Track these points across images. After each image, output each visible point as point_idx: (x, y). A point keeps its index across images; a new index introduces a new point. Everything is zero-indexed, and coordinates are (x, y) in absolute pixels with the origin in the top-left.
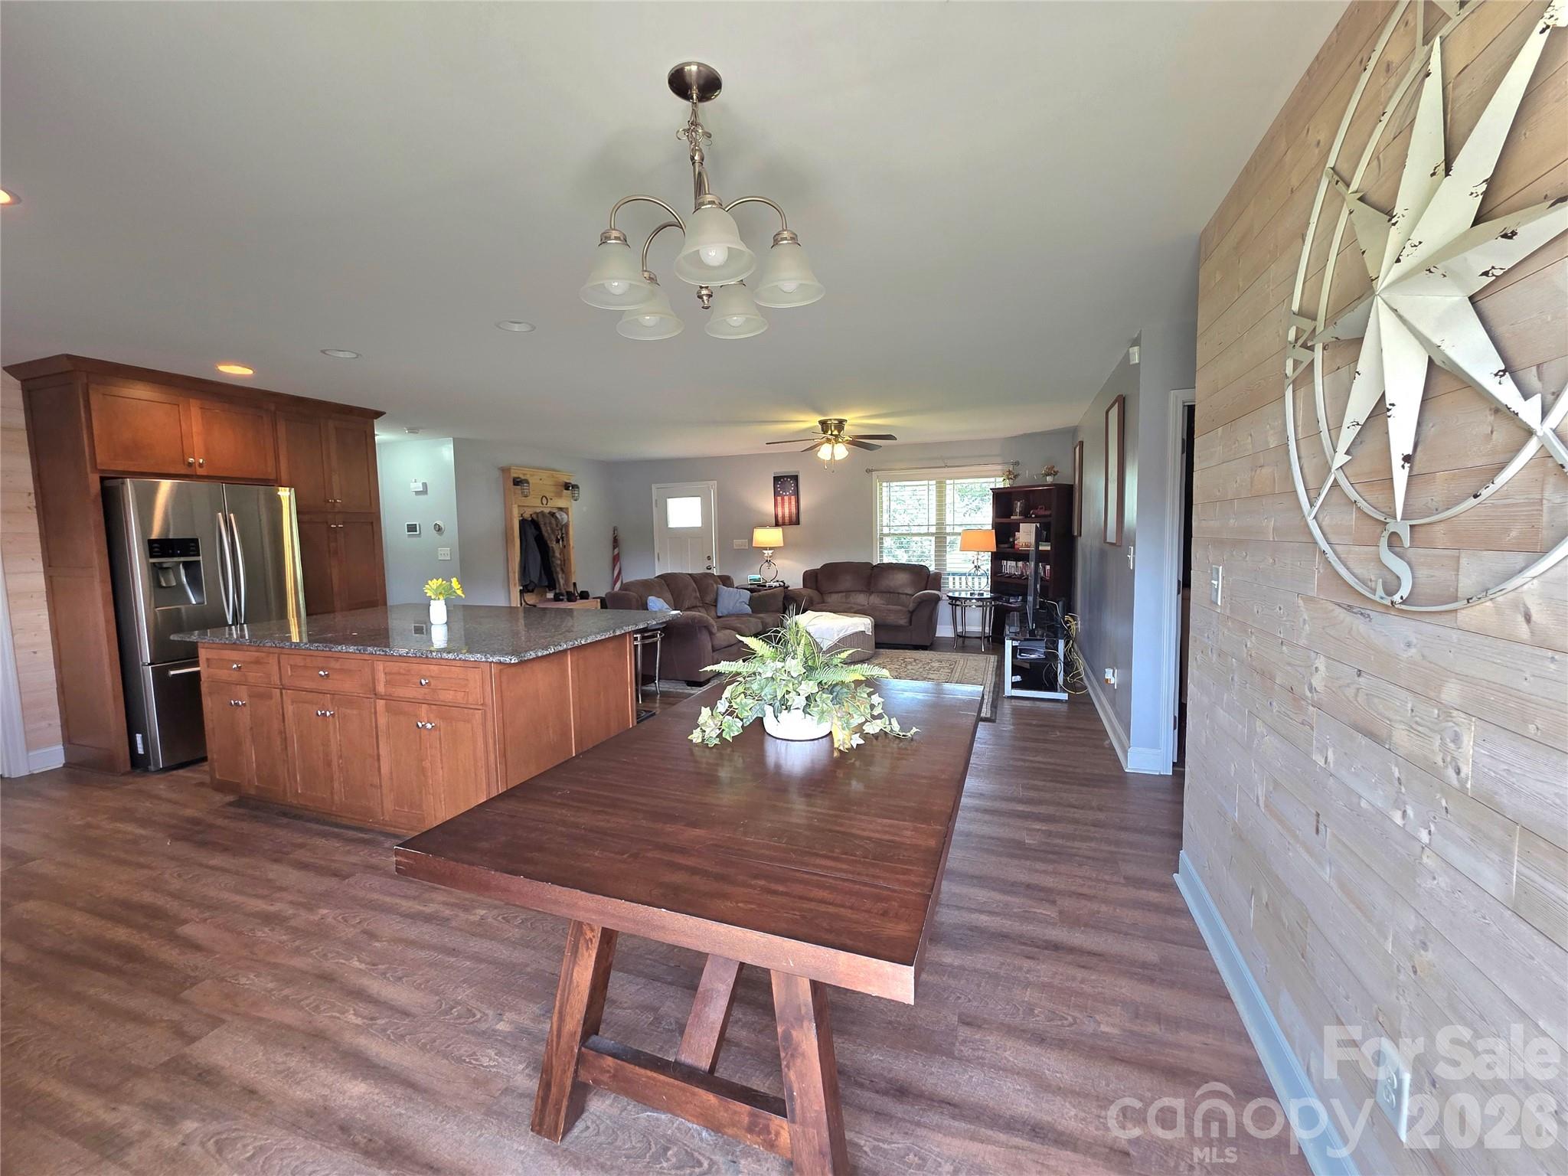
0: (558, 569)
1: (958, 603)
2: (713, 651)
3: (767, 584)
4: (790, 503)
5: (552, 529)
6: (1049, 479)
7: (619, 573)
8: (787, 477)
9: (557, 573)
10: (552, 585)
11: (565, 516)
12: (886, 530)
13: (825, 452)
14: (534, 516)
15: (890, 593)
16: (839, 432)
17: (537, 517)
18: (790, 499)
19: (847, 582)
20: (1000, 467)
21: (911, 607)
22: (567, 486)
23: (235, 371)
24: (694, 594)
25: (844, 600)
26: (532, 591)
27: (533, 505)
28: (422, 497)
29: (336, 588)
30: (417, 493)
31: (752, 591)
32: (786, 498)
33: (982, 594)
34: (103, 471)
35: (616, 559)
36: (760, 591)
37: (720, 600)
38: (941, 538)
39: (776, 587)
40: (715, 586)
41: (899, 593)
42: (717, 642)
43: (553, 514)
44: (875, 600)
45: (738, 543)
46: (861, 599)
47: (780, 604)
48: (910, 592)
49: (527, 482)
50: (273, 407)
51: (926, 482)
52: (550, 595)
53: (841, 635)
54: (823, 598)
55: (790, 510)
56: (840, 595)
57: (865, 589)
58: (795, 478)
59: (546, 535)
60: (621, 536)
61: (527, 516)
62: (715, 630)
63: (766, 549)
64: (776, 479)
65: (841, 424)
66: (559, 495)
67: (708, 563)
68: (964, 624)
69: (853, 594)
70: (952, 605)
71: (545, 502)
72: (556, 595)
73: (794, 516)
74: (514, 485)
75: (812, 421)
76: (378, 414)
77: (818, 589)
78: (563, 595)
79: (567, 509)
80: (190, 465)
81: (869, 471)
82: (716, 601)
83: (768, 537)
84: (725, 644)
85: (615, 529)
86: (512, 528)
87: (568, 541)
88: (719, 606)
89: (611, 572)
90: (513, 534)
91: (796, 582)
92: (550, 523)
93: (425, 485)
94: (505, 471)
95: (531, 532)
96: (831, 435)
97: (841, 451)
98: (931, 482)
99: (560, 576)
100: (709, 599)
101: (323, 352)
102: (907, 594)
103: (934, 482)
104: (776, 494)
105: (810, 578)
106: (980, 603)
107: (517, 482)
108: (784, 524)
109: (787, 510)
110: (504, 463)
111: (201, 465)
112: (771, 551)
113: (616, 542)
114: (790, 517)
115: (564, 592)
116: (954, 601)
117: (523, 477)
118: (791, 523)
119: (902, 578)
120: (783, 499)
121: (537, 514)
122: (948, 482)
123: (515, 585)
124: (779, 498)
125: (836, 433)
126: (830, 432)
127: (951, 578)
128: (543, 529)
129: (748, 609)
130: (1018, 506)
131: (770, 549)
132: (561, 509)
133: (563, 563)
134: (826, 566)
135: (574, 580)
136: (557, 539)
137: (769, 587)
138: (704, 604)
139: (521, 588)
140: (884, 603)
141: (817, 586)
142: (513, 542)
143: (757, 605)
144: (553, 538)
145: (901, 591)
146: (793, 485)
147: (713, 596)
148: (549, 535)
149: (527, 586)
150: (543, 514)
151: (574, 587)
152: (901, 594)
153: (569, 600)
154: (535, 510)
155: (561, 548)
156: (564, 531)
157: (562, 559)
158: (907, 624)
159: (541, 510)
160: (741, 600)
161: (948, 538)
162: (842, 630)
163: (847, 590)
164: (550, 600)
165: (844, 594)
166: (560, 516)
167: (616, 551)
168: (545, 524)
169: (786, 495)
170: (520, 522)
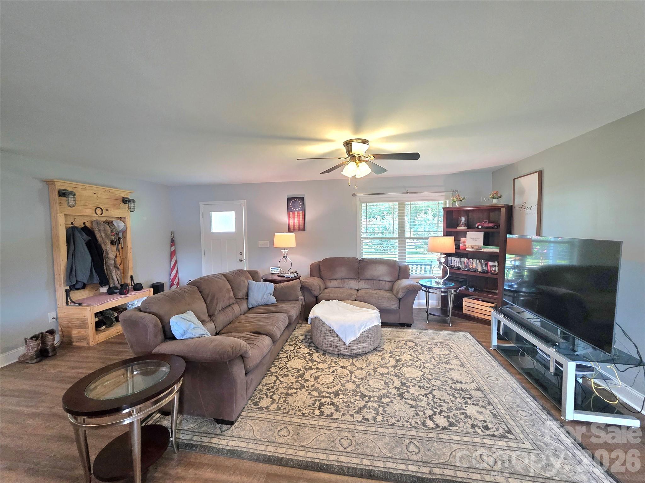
0: (112, 268)
2: (246, 374)
3: (286, 275)
4: (299, 216)
6: (495, 201)
7: (176, 263)
8: (297, 198)
9: (110, 271)
10: (104, 280)
11: (122, 224)
12: (364, 235)
13: (348, 170)
14: (88, 225)
15: (374, 280)
17: (92, 224)
18: (299, 213)
19: (342, 272)
20: (444, 194)
22: (125, 201)
24: (227, 296)
25: (341, 286)
26: (83, 288)
27: (84, 214)
31: (274, 282)
32: (296, 213)
35: (173, 254)
36: (281, 282)
37: (251, 294)
38: (402, 240)
39: (292, 279)
40: (246, 282)
42: (250, 364)
43: (108, 223)
44: (362, 285)
45: (261, 243)
46: (353, 284)
47: (299, 294)
48: (388, 279)
49: (73, 194)
51: (392, 203)
52: (104, 290)
54: (325, 285)
55: (298, 221)
56: (338, 281)
58: (302, 199)
59: (100, 240)
60: (177, 240)
61: (79, 223)
63: (284, 249)
64: (289, 200)
66: (116, 207)
67: (240, 257)
69: (347, 281)
70: (426, 292)
71: (99, 211)
72: (110, 289)
73: (301, 226)
74: (60, 196)
77: (321, 277)
78: (117, 288)
79: (125, 218)
81: (354, 195)
82: (247, 295)
83: (285, 240)
85: (172, 233)
86: (57, 236)
87: (125, 243)
88: (250, 298)
89: (169, 265)
90: (58, 241)
91: (304, 271)
92: (105, 230)
94: (50, 183)
95: (81, 238)
97: (364, 170)
98: (394, 203)
99: (114, 274)
100: (241, 294)
102: (385, 281)
103: (397, 203)
104: (289, 209)
105: (316, 270)
107: (63, 194)
108: (295, 230)
109: (296, 220)
110: (49, 178)
112: (287, 250)
113: (173, 242)
114: (299, 226)
115: (118, 285)
116: (426, 289)
117: (70, 189)
118: (300, 230)
119: (380, 271)
120: (294, 213)
121: (92, 222)
122: (406, 203)
123: (60, 285)
124: (291, 213)
128: (98, 235)
129: (273, 300)
130: (463, 220)
131: (286, 248)
132: (120, 218)
133: (118, 262)
134: (326, 260)
135: (131, 274)
136: (113, 243)
137: (287, 277)
138: (238, 300)
139: (68, 288)
140: (370, 287)
141: (320, 275)
142: (58, 247)
143: (281, 296)
144: (108, 242)
145: (381, 279)
146: (301, 204)
147: (244, 291)
148: (103, 239)
149: (74, 285)
150: (98, 223)
151: (129, 281)
152: (381, 281)
153: (121, 294)
154: (88, 219)
155: (118, 249)
156: (121, 235)
157: (118, 260)
158: (398, 308)
159: (95, 219)
160: (268, 292)
161: (407, 240)
162: (361, 326)
163: (343, 278)
164: (103, 294)
165: (340, 281)
166: (118, 224)
167: (173, 248)
168: (99, 231)
169: (296, 211)
170: (67, 230)
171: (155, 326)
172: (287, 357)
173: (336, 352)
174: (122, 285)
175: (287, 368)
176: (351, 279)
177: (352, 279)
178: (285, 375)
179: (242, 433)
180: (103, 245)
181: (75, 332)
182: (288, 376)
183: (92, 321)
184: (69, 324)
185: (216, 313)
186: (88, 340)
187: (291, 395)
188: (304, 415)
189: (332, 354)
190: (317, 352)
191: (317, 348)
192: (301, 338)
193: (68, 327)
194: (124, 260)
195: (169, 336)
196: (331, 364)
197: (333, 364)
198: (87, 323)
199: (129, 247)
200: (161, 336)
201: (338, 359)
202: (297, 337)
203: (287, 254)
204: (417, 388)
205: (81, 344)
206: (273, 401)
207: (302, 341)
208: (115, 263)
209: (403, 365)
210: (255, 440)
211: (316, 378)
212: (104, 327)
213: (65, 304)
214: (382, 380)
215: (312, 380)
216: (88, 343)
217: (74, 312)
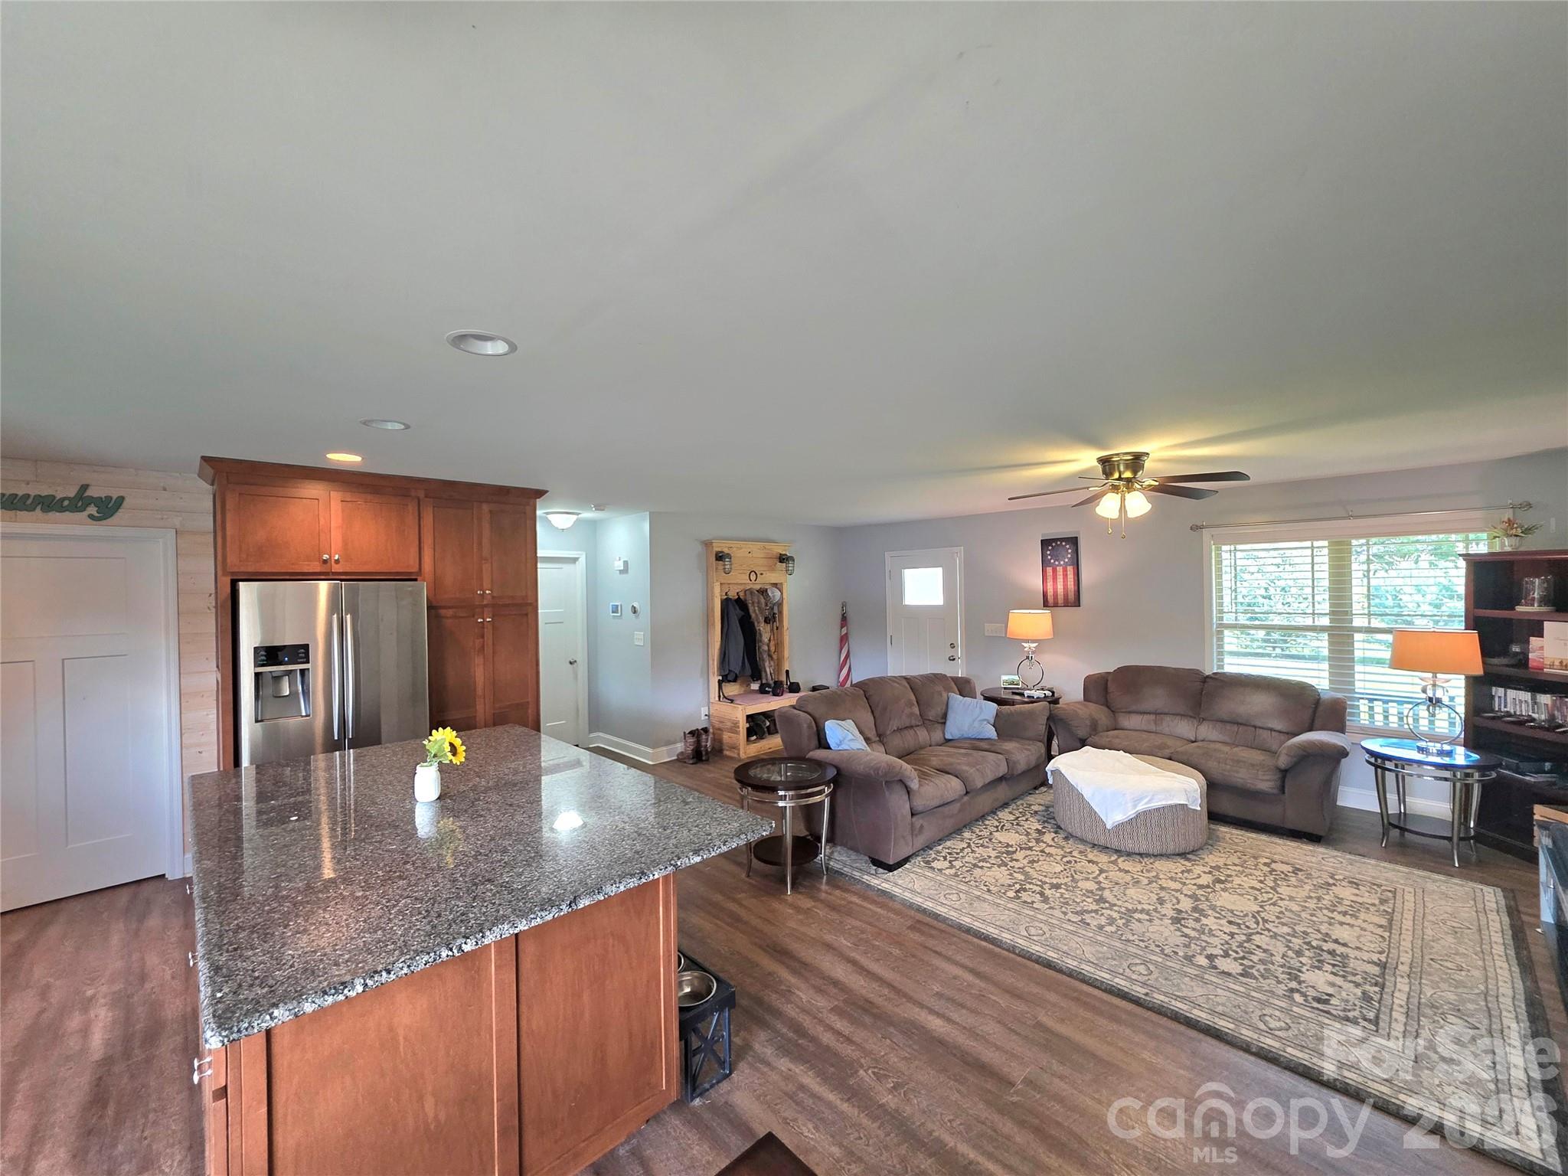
0: (765, 656)
1: (1389, 765)
2: (912, 815)
3: (1027, 693)
4: (1065, 576)
5: (760, 608)
7: (847, 656)
8: (1062, 540)
9: (763, 660)
10: (756, 674)
11: (778, 594)
12: (1228, 620)
13: (1108, 507)
14: (742, 595)
15: (1239, 724)
16: (1135, 472)
17: (745, 594)
18: (1065, 570)
19: (1158, 698)
21: (1283, 761)
22: (783, 559)
23: (345, 458)
24: (907, 710)
25: (1153, 728)
26: (735, 681)
27: (738, 582)
28: (624, 576)
29: (479, 691)
30: (621, 572)
31: (1000, 702)
32: (1060, 570)
33: (1449, 754)
34: (233, 573)
35: (844, 639)
36: (1013, 703)
37: (951, 715)
38: (1341, 635)
39: (1039, 700)
40: (945, 695)
41: (1255, 727)
42: (919, 803)
43: (763, 592)
44: (1207, 731)
45: (990, 629)
46: (1184, 728)
47: (1042, 729)
48: (1279, 727)
49: (729, 556)
50: (421, 494)
51: (1308, 544)
52: (755, 686)
53: (1141, 807)
54: (1115, 720)
55: (1066, 585)
56: (1146, 717)
57: (1191, 714)
58: (1074, 541)
59: (753, 615)
60: (851, 616)
61: (733, 595)
62: (914, 785)
64: (1045, 543)
65: (1137, 461)
66: (772, 569)
67: (950, 652)
68: (1402, 800)
69: (1168, 718)
70: (1376, 767)
71: (753, 577)
72: (762, 686)
73: (1071, 596)
74: (717, 560)
75: (1087, 459)
76: (540, 493)
77: (1106, 704)
78: (769, 686)
79: (781, 584)
80: (325, 562)
81: (1196, 528)
82: (945, 716)
83: (1031, 623)
84: (937, 802)
85: (844, 605)
86: (713, 610)
87: (781, 621)
88: (948, 724)
89: (837, 658)
90: (713, 616)
91: (1072, 692)
92: (759, 602)
93: (626, 563)
94: (707, 544)
95: (735, 614)
96: (1120, 479)
97: (1138, 504)
98: (1316, 543)
99: (767, 664)
100: (933, 713)
101: (365, 423)
102: (1271, 730)
103: (1325, 543)
104: (1045, 563)
105: (1098, 688)
106: (1447, 774)
107: (720, 557)
108: (1056, 605)
109: (1061, 585)
110: (706, 537)
111: (337, 562)
112: (1035, 645)
113: (844, 620)
114: (1066, 596)
115: (771, 682)
116: (1379, 761)
117: (726, 551)
118: (1067, 604)
119: (1258, 704)
120: (1055, 571)
121: (746, 592)
122: (1354, 542)
123: (714, 674)
124: (1049, 570)
125: (1128, 474)
126: (1116, 476)
127: (1363, 705)
128: (751, 610)
129: (992, 733)
130: (1536, 585)
131: (1033, 641)
132: (775, 585)
133: (773, 649)
134: (1123, 671)
135: (786, 667)
136: (767, 621)
137: (1028, 697)
138: (925, 721)
139: (721, 678)
140: (1227, 740)
141: (1107, 701)
142: (713, 624)
143: (1006, 728)
144: (762, 619)
145: (1259, 724)
146: (1070, 551)
147: (939, 710)
148: (757, 615)
149: (726, 676)
150: (751, 591)
151: (783, 678)
152: (1260, 728)
153: (775, 694)
154: (742, 587)
155: (772, 630)
156: (776, 611)
157: (772, 643)
158: (1275, 791)
159: (748, 588)
160: (982, 717)
161: (1357, 636)
162: (1141, 799)
163: (1158, 711)
164: (754, 691)
165: (1152, 717)
166: (773, 593)
167: (844, 631)
168: (753, 603)
169: (1059, 565)
170: (722, 602)
171: (809, 727)
172: (997, 827)
173: (1089, 837)
174: (775, 682)
175: (990, 840)
176: (1178, 717)
177: (1182, 715)
178: (982, 846)
179: (900, 882)
180: (756, 624)
181: (726, 737)
182: (988, 847)
183: (743, 726)
184: (721, 726)
185: (888, 732)
186: (739, 750)
187: (982, 867)
188: (989, 891)
189: (1083, 841)
190: (1056, 833)
191: (1059, 827)
192: (1035, 808)
193: (719, 729)
194: (779, 645)
195: (823, 744)
196: (1071, 852)
197: (1075, 854)
198: (738, 727)
199: (785, 628)
200: (815, 742)
201: (1089, 850)
202: (1031, 805)
203: (1033, 652)
204: (1224, 922)
205: (732, 754)
206: (952, 867)
207: (1036, 812)
208: (769, 650)
209: (1224, 890)
210: (912, 891)
211: (1032, 862)
212: (755, 737)
213: (717, 699)
214: (1157, 894)
215: (1025, 862)
216: (739, 754)
217: (725, 710)
